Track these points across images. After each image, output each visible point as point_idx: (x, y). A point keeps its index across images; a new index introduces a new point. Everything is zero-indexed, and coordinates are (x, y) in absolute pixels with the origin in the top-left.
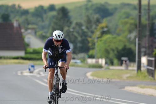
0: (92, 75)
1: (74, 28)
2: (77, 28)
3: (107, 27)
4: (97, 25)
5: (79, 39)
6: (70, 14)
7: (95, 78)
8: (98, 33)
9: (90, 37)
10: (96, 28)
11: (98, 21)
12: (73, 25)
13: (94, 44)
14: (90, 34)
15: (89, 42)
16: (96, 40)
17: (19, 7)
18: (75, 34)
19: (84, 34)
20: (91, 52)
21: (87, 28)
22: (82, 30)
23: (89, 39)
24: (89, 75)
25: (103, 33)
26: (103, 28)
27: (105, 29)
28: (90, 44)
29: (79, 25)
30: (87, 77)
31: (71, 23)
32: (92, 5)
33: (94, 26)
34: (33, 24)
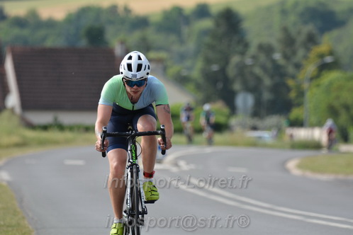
0: (300, 166)
1: (254, 57)
2: (262, 58)
3: (331, 53)
4: (308, 50)
5: (267, 82)
6: (246, 25)
7: (309, 174)
8: (311, 69)
9: (293, 77)
10: (305, 57)
11: (311, 40)
12: (253, 50)
13: (301, 94)
14: (291, 70)
15: (289, 89)
16: (306, 85)
17: (127, 10)
18: (258, 71)
19: (278, 71)
20: (295, 113)
21: (286, 57)
22: (274, 61)
23: (291, 83)
24: (292, 165)
25: (324, 67)
26: (322, 56)
27: (329, 59)
28: (293, 95)
29: (267, 50)
30: (287, 171)
31: (246, 45)
32: (296, 4)
33: (301, 52)
34: (159, 49)
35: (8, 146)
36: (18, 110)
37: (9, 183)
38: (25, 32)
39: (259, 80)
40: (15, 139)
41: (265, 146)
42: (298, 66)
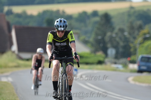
0: (134, 80)
1: (117, 34)
2: (120, 34)
3: (149, 33)
4: (139, 31)
5: (122, 44)
6: (113, 20)
7: (137, 83)
8: (140, 39)
9: (132, 43)
10: (138, 34)
11: (140, 28)
12: (116, 30)
13: (135, 50)
14: (132, 39)
15: (130, 48)
16: (137, 46)
17: (64, 12)
18: (118, 39)
19: (126, 40)
20: (133, 58)
21: (130, 34)
22: (125, 36)
23: (131, 45)
24: (130, 79)
25: (146, 39)
26: (145, 34)
27: (148, 36)
28: (132, 50)
29: (122, 30)
30: (128, 82)
31: (113, 29)
32: (135, 12)
33: (136, 32)
34: (76, 29)
35: (12, 67)
36: (16, 52)
37: (12, 82)
38: (21, 20)
39: (118, 43)
40: (14, 64)
41: (120, 71)
42: (135, 38)
